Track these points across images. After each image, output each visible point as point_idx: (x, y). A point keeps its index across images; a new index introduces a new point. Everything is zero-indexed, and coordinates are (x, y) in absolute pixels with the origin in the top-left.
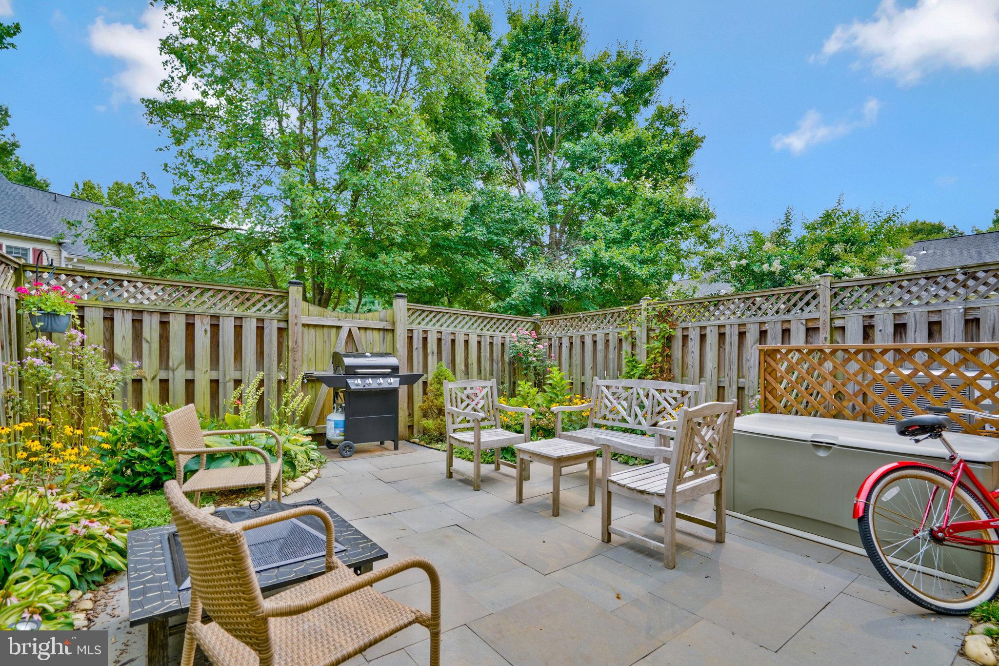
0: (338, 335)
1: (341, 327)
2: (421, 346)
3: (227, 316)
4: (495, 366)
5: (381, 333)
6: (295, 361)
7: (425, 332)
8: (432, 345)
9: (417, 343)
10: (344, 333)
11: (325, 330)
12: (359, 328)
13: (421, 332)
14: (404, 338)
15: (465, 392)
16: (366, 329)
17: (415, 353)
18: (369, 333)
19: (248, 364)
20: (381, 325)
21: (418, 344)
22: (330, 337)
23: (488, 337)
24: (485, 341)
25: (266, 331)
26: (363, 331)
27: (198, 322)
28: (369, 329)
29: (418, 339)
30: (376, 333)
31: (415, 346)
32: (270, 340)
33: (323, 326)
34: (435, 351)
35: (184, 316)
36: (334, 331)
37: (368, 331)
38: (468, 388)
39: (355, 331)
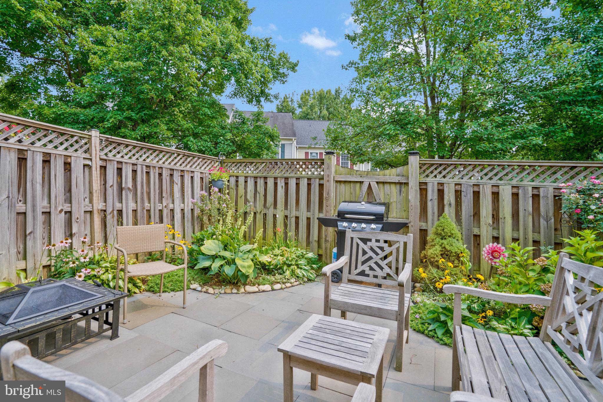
0: (360, 187)
1: (363, 182)
2: (436, 197)
3: (292, 177)
4: (543, 222)
5: (398, 186)
6: (327, 206)
7: (442, 184)
8: (450, 197)
9: (432, 195)
10: (365, 187)
11: (352, 184)
12: (377, 183)
13: (436, 184)
14: (416, 191)
16: (384, 183)
17: (429, 204)
18: (387, 186)
19: (302, 207)
20: (396, 179)
21: (433, 195)
22: (355, 190)
23: (530, 189)
24: (525, 193)
25: (312, 187)
26: (381, 185)
27: (279, 181)
28: (387, 183)
29: (433, 190)
30: (393, 186)
31: (429, 197)
32: (314, 192)
33: (350, 182)
34: (453, 202)
36: (358, 185)
37: (386, 185)
39: (374, 185)
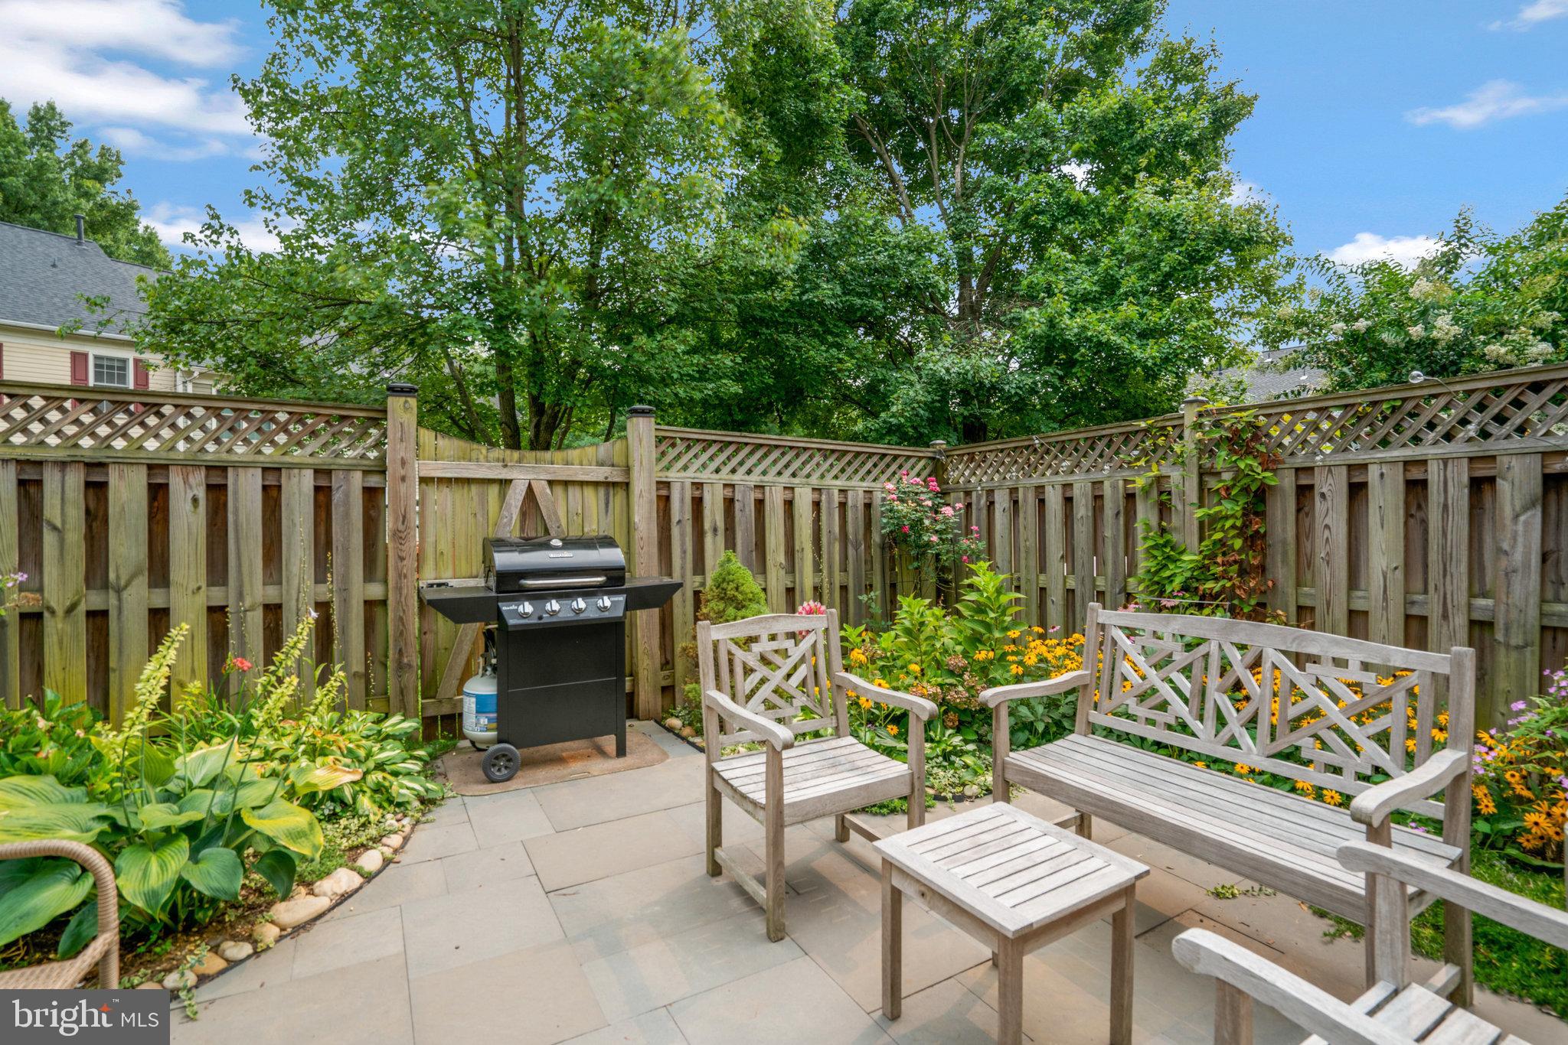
0: (502, 496)
1: (511, 481)
2: (688, 515)
3: (246, 465)
4: (851, 552)
5: (602, 491)
6: (402, 559)
7: (698, 486)
8: (713, 513)
9: (680, 509)
10: (516, 496)
11: (474, 488)
12: (551, 483)
13: (688, 486)
14: (651, 502)
15: (756, 648)
16: (566, 484)
17: (675, 531)
18: (574, 492)
19: (295, 570)
20: (600, 474)
21: (682, 511)
22: (483, 502)
23: (836, 492)
24: (830, 501)
25: (337, 497)
26: (559, 490)
27: (175, 480)
28: (573, 483)
29: (682, 500)
30: (589, 492)
31: (675, 516)
32: (347, 515)
33: (469, 481)
34: (721, 525)
35: (144, 470)
36: (493, 491)
37: (571, 489)
38: (764, 637)
39: (541, 490)
